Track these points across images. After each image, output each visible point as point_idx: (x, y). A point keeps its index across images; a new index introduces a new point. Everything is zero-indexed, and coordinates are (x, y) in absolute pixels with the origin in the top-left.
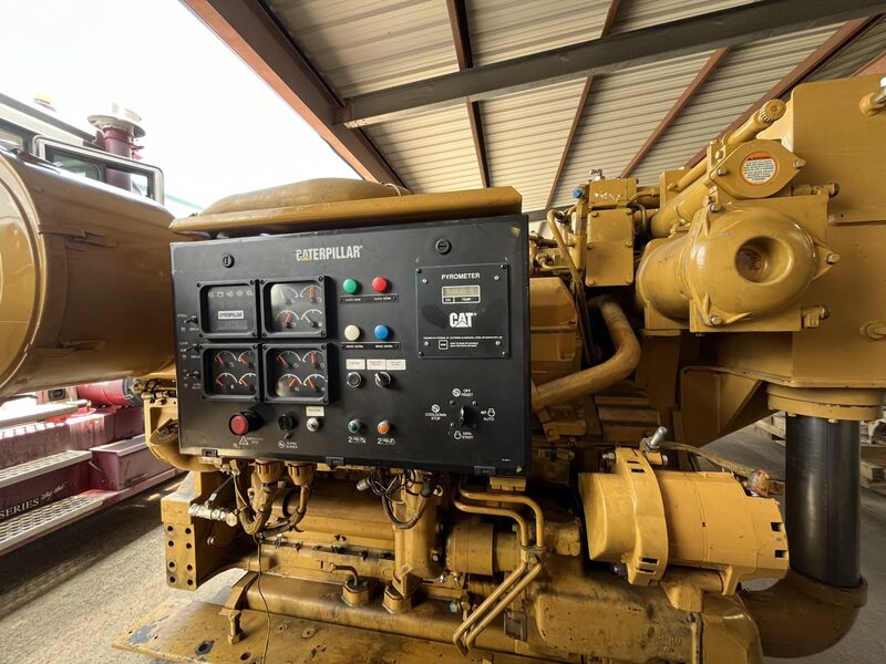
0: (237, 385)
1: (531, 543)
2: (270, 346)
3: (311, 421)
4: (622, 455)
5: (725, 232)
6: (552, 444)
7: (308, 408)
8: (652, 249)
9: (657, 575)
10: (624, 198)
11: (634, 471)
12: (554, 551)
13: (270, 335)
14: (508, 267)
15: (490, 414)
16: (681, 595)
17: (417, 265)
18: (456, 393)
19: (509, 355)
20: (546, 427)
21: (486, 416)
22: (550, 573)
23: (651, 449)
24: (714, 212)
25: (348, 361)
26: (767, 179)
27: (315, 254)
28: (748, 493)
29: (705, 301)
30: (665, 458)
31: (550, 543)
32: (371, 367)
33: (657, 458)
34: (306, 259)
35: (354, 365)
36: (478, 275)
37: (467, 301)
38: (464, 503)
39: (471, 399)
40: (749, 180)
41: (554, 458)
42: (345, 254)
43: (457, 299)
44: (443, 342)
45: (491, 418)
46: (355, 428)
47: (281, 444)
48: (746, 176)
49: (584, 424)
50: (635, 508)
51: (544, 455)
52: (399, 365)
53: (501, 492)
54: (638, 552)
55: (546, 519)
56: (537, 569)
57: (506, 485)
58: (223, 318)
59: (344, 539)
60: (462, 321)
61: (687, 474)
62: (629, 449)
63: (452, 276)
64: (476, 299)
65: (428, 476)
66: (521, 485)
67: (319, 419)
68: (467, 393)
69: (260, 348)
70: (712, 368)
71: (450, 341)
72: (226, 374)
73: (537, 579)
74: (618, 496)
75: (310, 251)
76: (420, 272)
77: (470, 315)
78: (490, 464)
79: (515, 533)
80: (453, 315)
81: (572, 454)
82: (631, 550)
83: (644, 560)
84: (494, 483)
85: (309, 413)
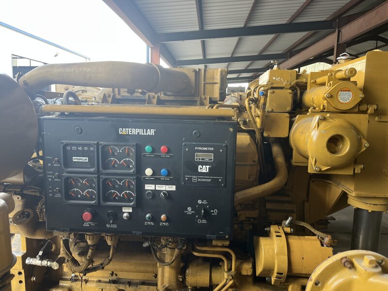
0: (82, 195)
1: (230, 270)
2: (104, 177)
3: (125, 215)
4: (273, 229)
5: (324, 130)
6: (242, 221)
7: (123, 208)
8: (299, 120)
9: (283, 280)
10: (289, 83)
11: (277, 236)
12: (240, 273)
13: (104, 172)
14: (226, 146)
15: (215, 212)
16: (292, 288)
17: (184, 141)
18: (200, 202)
19: (225, 186)
20: (239, 213)
21: (213, 213)
22: (237, 284)
23: (286, 226)
24: (321, 120)
25: (146, 185)
26: (348, 101)
27: (130, 131)
28: (322, 245)
29: (314, 160)
30: (292, 230)
31: (238, 269)
32: (158, 188)
33: (288, 230)
34: (124, 133)
35: (149, 187)
36: (212, 149)
37: (207, 160)
38: (197, 252)
39: (207, 205)
40: (340, 101)
41: (242, 229)
42: (146, 133)
43: (202, 159)
44: (195, 179)
45: (216, 214)
46: (149, 218)
47: (108, 226)
48: (339, 99)
49: (258, 212)
50: (276, 252)
51: (237, 228)
52: (173, 188)
53: (217, 246)
54: (276, 271)
55: (237, 259)
56: (231, 282)
57: (220, 243)
58: (76, 160)
59: (116, 275)
60: (204, 169)
61: (300, 237)
62: (277, 226)
63: (200, 148)
64: (211, 160)
65: (183, 240)
66: (227, 243)
67: (129, 213)
68: (205, 202)
69: (98, 178)
70: (325, 181)
71: (198, 178)
72: (76, 189)
73: (231, 287)
74: (269, 247)
75: (127, 129)
76: (185, 145)
77: (208, 167)
78: (213, 234)
79: (221, 266)
80: (200, 166)
81: (251, 227)
82: (273, 270)
83: (278, 273)
84: (214, 243)
85: (124, 211)
